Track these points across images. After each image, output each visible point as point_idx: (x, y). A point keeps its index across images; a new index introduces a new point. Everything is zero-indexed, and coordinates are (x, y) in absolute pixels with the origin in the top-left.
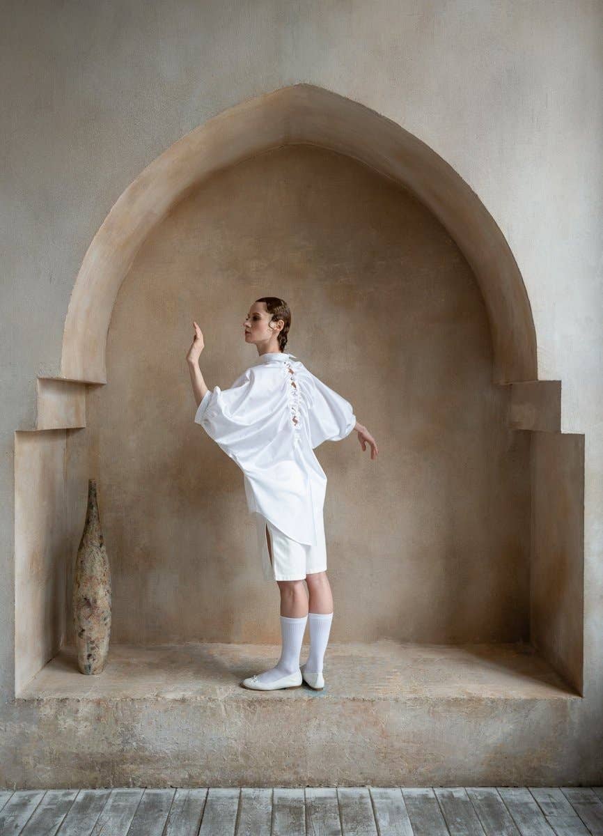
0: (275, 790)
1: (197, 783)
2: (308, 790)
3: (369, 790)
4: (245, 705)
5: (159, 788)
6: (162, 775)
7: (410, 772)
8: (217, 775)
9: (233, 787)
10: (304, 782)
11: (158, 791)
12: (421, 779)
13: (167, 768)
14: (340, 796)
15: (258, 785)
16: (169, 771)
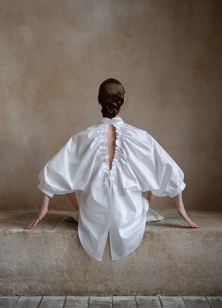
0: (91, 297)
1: (35, 292)
2: (114, 297)
3: (159, 297)
4: (69, 236)
5: (7, 296)
6: (10, 287)
7: (189, 285)
8: (49, 286)
9: (61, 295)
10: (112, 292)
11: (7, 297)
12: (197, 290)
13: (13, 281)
14: (137, 300)
15: (79, 294)
16: (14, 284)
